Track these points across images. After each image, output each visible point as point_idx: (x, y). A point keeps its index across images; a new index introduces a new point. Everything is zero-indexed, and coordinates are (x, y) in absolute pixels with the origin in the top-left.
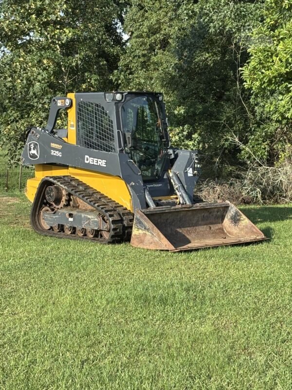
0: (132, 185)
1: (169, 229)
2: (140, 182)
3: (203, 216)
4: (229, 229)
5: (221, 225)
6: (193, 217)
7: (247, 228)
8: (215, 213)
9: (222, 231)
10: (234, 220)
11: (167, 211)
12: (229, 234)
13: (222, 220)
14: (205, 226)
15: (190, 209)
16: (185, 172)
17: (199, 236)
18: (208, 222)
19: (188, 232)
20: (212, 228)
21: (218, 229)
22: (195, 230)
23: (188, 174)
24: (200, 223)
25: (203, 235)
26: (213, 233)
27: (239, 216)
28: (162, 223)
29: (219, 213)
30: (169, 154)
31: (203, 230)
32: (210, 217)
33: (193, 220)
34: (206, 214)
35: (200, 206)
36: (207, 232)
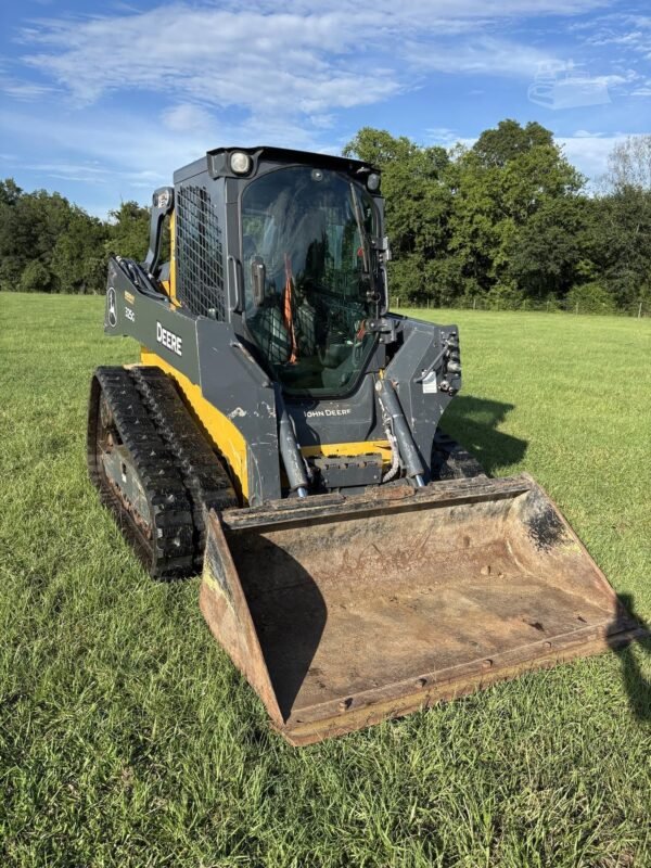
0: (237, 416)
1: (336, 553)
2: (268, 408)
3: (452, 513)
4: (522, 550)
5: (502, 532)
6: (420, 517)
7: (575, 570)
8: (487, 503)
9: (500, 549)
10: (540, 532)
11: (326, 514)
12: (521, 562)
13: (504, 519)
14: (455, 537)
15: (408, 503)
16: (415, 380)
17: (432, 569)
18: (465, 525)
19: (400, 558)
20: (473, 542)
21: (490, 544)
22: (424, 549)
23: (424, 385)
24: (439, 530)
25: (444, 566)
26: (474, 557)
27: (555, 526)
28: (316, 540)
29: (500, 503)
30: (383, 330)
31: (446, 548)
32: (471, 513)
33: (419, 525)
34: (459, 508)
35: (442, 492)
36: (457, 553)
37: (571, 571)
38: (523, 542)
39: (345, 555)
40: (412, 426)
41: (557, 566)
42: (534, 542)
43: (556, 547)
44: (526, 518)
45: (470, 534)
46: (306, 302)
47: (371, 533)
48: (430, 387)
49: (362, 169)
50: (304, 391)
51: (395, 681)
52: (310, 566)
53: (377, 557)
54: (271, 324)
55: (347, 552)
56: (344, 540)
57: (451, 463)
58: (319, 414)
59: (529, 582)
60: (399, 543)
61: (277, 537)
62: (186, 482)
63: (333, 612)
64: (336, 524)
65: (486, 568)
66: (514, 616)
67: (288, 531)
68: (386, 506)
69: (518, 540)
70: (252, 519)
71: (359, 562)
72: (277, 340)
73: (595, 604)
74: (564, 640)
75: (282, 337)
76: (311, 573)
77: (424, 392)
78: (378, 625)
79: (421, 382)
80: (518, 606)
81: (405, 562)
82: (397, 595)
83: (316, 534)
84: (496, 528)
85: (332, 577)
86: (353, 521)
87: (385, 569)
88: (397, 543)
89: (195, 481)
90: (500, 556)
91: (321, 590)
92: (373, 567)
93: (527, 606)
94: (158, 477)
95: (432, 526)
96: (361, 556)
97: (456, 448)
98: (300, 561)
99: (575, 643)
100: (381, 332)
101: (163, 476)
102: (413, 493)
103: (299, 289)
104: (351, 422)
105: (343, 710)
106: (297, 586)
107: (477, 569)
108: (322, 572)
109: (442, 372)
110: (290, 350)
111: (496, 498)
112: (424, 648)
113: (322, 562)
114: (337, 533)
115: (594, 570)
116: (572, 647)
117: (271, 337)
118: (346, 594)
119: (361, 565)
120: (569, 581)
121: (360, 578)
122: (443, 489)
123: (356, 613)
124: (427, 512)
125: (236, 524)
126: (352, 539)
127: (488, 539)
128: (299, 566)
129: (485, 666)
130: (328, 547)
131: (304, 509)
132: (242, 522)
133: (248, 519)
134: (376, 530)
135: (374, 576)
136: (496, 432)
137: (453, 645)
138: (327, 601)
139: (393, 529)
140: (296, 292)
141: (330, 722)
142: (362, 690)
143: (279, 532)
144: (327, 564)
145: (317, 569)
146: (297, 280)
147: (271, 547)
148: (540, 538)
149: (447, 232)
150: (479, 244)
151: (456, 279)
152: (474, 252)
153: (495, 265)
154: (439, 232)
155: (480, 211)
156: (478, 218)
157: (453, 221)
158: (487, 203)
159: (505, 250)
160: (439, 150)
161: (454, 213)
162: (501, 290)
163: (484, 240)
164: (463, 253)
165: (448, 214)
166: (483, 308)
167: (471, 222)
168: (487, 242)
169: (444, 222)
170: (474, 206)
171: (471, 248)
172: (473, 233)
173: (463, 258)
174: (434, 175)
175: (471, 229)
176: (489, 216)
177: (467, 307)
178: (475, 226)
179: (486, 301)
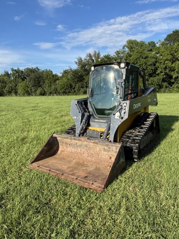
1: (79, 149)
2: (80, 117)
14: (107, 156)
18: (110, 153)
23: (116, 116)
24: (102, 152)
31: (104, 157)
36: (107, 160)
55: (81, 149)
77: (115, 118)
92: (86, 155)
96: (84, 151)
105: (37, 167)
119: (83, 154)
149: (156, 68)
150: (167, 71)
151: (160, 83)
152: (166, 74)
153: (173, 77)
154: (153, 68)
155: (167, 60)
156: (166, 62)
157: (157, 64)
158: (170, 57)
159: (177, 72)
160: (152, 42)
161: (158, 62)
162: (176, 85)
163: (169, 70)
164: (162, 75)
165: (156, 62)
166: (170, 92)
167: (164, 64)
168: (170, 70)
169: (155, 65)
170: (165, 58)
171: (165, 72)
172: (165, 67)
173: (161, 76)
174: (151, 50)
175: (164, 66)
176: (170, 61)
177: (165, 92)
178: (166, 65)
179: (171, 90)
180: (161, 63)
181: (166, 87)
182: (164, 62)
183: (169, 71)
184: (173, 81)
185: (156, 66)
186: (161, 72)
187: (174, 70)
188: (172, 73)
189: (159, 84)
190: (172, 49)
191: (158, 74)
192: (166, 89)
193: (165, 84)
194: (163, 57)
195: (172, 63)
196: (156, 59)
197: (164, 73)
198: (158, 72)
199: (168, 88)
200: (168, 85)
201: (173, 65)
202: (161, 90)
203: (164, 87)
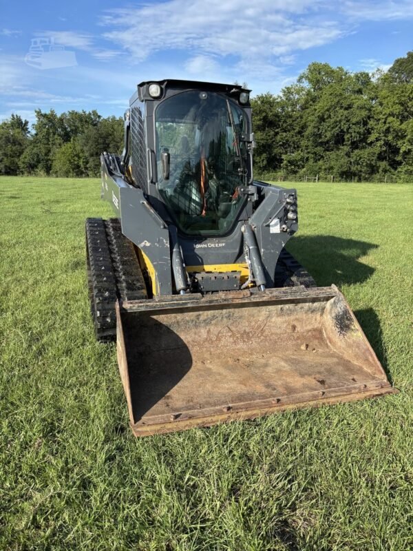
0: (145, 246)
1: (202, 331)
2: (165, 241)
3: (281, 308)
4: (331, 335)
5: (319, 323)
6: (259, 311)
7: (359, 349)
8: (307, 304)
9: (318, 334)
10: (341, 324)
11: (189, 305)
12: (330, 343)
13: (321, 315)
14: (285, 325)
15: (246, 301)
16: (265, 225)
17: (267, 344)
18: (292, 317)
19: (246, 336)
20: (298, 329)
21: (310, 331)
22: (263, 331)
23: (271, 228)
24: (273, 320)
25: (276, 342)
26: (298, 338)
27: (349, 320)
28: (188, 321)
29: (316, 304)
30: (250, 193)
31: (278, 331)
32: (295, 310)
33: (258, 316)
34: (287, 306)
35: (270, 295)
36: (285, 335)
37: (357, 349)
38: (331, 329)
39: (209, 332)
40: (262, 254)
41: (349, 346)
42: (338, 330)
43: (349, 334)
44: (334, 315)
45: (296, 323)
46: (215, 177)
47: (225, 319)
48: (275, 229)
49: (234, 90)
50: (197, 232)
51: (212, 406)
52: (184, 337)
53: (230, 334)
54: (191, 191)
55: (209, 331)
56: (207, 322)
57: (294, 279)
58: (203, 246)
59: (333, 355)
60: (245, 326)
61: (162, 319)
62: (119, 285)
63: (196, 364)
64: (201, 312)
65: (304, 345)
66: (310, 375)
67: (169, 315)
68: (230, 302)
69: (329, 329)
70: (141, 306)
71: (217, 336)
72: (194, 201)
73: (369, 371)
74: (335, 392)
75: (197, 200)
76: (185, 342)
77: (271, 232)
78: (220, 374)
79: (268, 226)
80: (316, 370)
81: (249, 338)
82: (240, 358)
83: (187, 318)
84: (315, 321)
85: (199, 344)
86: (212, 311)
87: (235, 342)
88: (244, 326)
89: (124, 285)
90: (318, 338)
91: (191, 352)
92: (227, 340)
93: (322, 369)
94: (102, 282)
95: (268, 317)
96: (219, 333)
97: (300, 269)
98: (178, 334)
99: (342, 393)
100: (249, 195)
101: (105, 281)
102: (249, 295)
103: (210, 169)
104: (225, 251)
105: (172, 420)
106: (175, 349)
107: (298, 346)
108: (193, 341)
109: (283, 219)
110: (202, 207)
111: (314, 300)
112: (242, 389)
113: (193, 335)
114: (202, 318)
115: (368, 350)
116: (340, 396)
117: (190, 199)
118: (207, 355)
119: (218, 339)
120: (355, 356)
121: (217, 346)
122: (271, 293)
123: (211, 366)
124: (264, 308)
125: (131, 308)
126: (213, 322)
127: (309, 327)
128: (178, 337)
129: (273, 402)
130: (196, 326)
131: (175, 302)
132: (134, 308)
133: (139, 306)
134: (229, 317)
135: (227, 346)
136: (357, 262)
137: (260, 388)
138: (194, 358)
139: (241, 317)
140: (208, 171)
141: (163, 426)
142: (190, 409)
143: (163, 316)
144: (197, 336)
145: (190, 339)
146: (208, 163)
147: (159, 325)
148: (341, 328)
149: (368, 130)
150: (390, 138)
151: (373, 163)
152: (387, 144)
153: (401, 151)
154: (362, 131)
155: (392, 115)
156: (390, 119)
157: (371, 123)
158: (397, 109)
159: (409, 141)
160: (364, 73)
161: (373, 117)
162: (406, 169)
163: (394, 135)
164: (379, 145)
165: (369, 118)
166: (392, 182)
167: (385, 123)
168: (397, 136)
169: (365, 123)
170: (388, 111)
171: (384, 140)
172: (386, 130)
173: (378, 148)
174: (360, 92)
175: (385, 128)
176: (398, 118)
177: (381, 181)
178: (388, 125)
179: (394, 177)
180: (379, 120)
181: (385, 171)
182: (386, 119)
183: (394, 138)
184: (399, 158)
185: (369, 126)
186: (377, 140)
187: (403, 137)
188: (399, 143)
189: (371, 164)
190: (403, 92)
191: (372, 143)
192: (384, 176)
193: (383, 164)
194: (384, 108)
195: (402, 122)
196: (370, 110)
197: (382, 142)
198: (372, 138)
199: (388, 174)
200: (388, 167)
201: (403, 126)
202: (374, 176)
203: (380, 170)
